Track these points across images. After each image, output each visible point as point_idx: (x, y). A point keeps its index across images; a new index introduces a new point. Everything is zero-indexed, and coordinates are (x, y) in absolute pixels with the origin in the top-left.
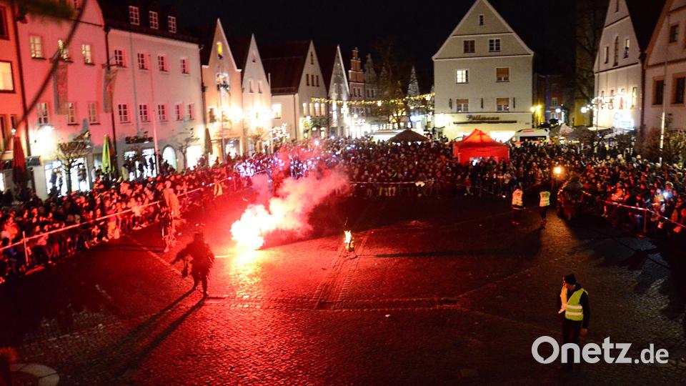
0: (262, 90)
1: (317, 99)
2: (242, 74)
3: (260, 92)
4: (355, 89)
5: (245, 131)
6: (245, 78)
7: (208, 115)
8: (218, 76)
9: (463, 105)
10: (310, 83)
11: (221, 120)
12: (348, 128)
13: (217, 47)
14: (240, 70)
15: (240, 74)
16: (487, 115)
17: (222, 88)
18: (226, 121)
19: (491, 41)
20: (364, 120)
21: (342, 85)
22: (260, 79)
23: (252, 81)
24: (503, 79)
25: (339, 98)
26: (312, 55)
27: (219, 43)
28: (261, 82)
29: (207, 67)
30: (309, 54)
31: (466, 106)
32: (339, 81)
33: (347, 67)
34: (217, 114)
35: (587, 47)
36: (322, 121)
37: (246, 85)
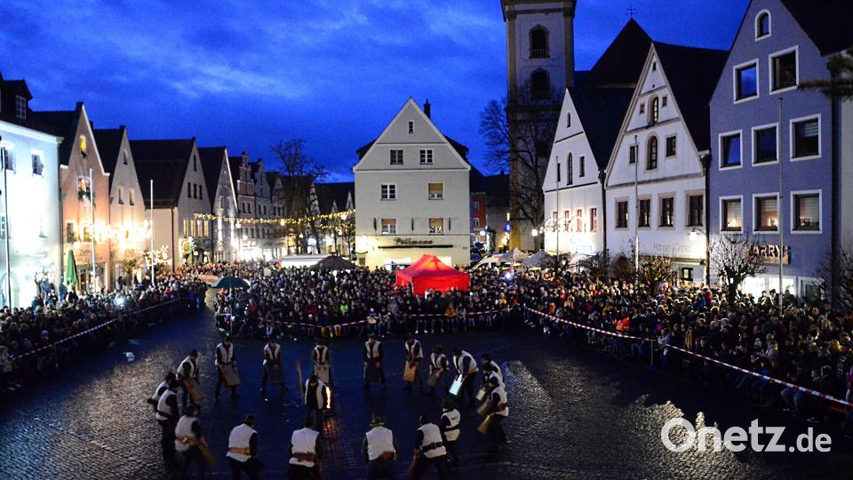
0: (134, 201)
1: (200, 216)
2: (111, 178)
3: (132, 204)
4: (244, 204)
5: (112, 255)
6: (113, 184)
7: (65, 232)
8: (80, 180)
9: (389, 226)
10: (192, 193)
11: (82, 238)
12: (235, 253)
13: (80, 141)
14: (108, 174)
15: (108, 179)
16: (419, 239)
17: (84, 197)
18: (89, 240)
19: (422, 152)
20: (254, 243)
21: (229, 198)
22: (132, 187)
23: (122, 189)
24: (436, 196)
25: (226, 214)
26: (195, 159)
27: (83, 137)
28: (132, 191)
29: (66, 167)
30: (192, 157)
31: (393, 227)
32: (226, 193)
33: (236, 177)
34: (78, 230)
35: (530, 164)
36: (206, 244)
37: (115, 194)
